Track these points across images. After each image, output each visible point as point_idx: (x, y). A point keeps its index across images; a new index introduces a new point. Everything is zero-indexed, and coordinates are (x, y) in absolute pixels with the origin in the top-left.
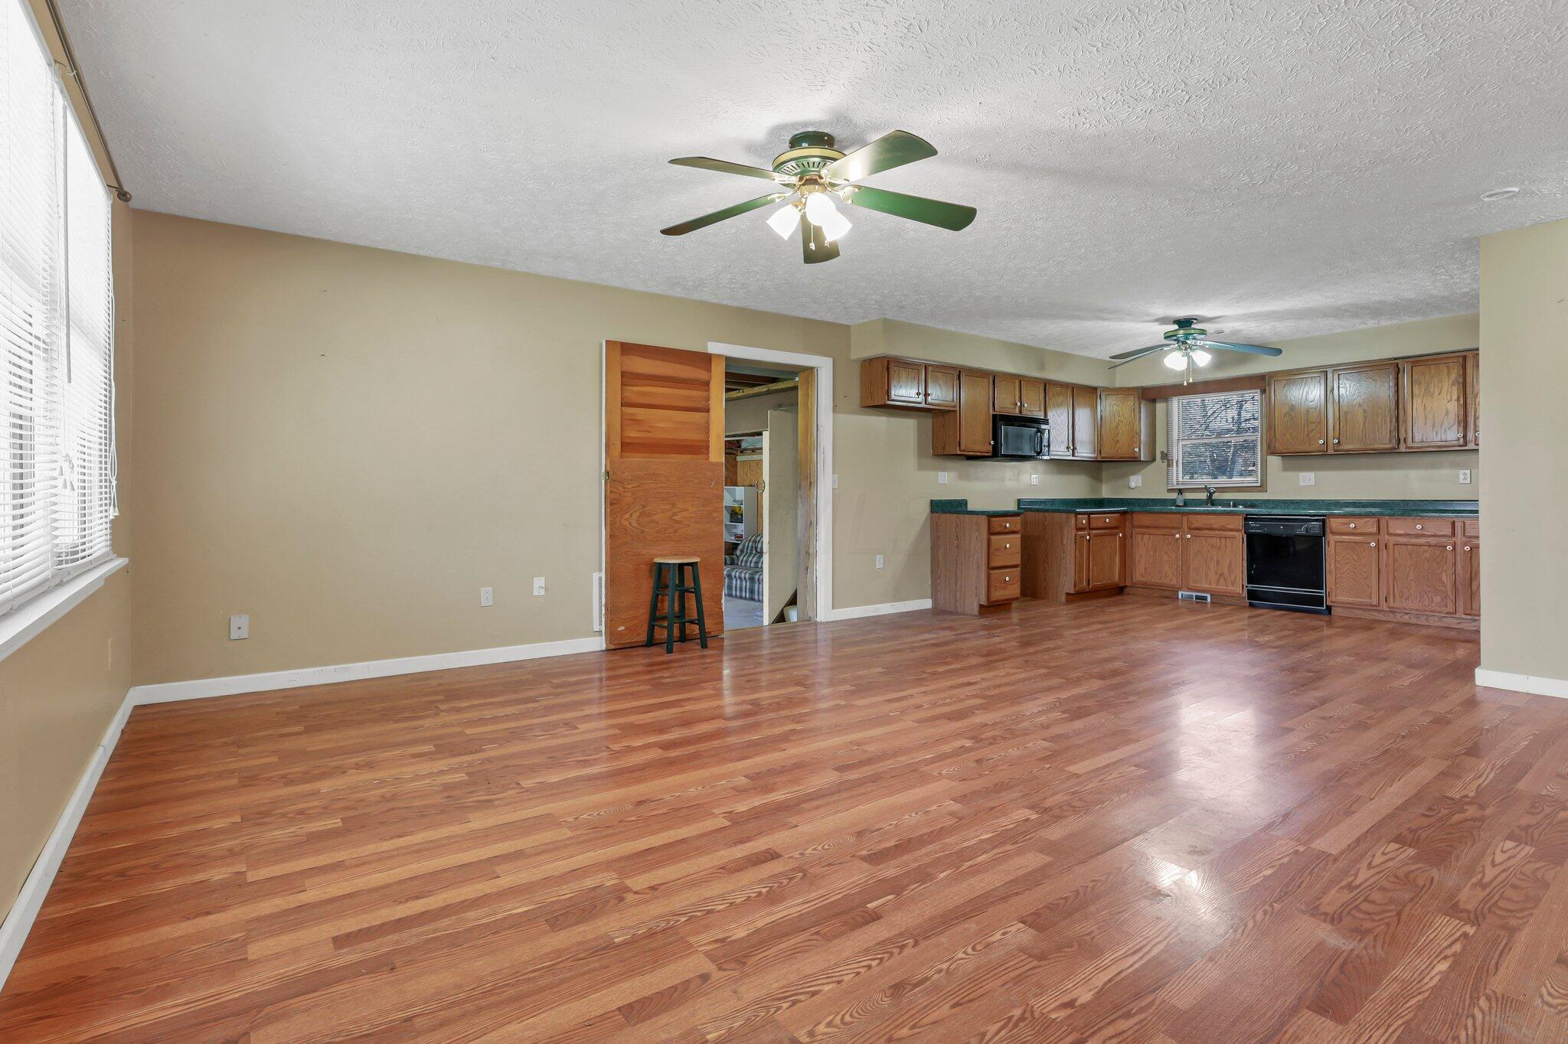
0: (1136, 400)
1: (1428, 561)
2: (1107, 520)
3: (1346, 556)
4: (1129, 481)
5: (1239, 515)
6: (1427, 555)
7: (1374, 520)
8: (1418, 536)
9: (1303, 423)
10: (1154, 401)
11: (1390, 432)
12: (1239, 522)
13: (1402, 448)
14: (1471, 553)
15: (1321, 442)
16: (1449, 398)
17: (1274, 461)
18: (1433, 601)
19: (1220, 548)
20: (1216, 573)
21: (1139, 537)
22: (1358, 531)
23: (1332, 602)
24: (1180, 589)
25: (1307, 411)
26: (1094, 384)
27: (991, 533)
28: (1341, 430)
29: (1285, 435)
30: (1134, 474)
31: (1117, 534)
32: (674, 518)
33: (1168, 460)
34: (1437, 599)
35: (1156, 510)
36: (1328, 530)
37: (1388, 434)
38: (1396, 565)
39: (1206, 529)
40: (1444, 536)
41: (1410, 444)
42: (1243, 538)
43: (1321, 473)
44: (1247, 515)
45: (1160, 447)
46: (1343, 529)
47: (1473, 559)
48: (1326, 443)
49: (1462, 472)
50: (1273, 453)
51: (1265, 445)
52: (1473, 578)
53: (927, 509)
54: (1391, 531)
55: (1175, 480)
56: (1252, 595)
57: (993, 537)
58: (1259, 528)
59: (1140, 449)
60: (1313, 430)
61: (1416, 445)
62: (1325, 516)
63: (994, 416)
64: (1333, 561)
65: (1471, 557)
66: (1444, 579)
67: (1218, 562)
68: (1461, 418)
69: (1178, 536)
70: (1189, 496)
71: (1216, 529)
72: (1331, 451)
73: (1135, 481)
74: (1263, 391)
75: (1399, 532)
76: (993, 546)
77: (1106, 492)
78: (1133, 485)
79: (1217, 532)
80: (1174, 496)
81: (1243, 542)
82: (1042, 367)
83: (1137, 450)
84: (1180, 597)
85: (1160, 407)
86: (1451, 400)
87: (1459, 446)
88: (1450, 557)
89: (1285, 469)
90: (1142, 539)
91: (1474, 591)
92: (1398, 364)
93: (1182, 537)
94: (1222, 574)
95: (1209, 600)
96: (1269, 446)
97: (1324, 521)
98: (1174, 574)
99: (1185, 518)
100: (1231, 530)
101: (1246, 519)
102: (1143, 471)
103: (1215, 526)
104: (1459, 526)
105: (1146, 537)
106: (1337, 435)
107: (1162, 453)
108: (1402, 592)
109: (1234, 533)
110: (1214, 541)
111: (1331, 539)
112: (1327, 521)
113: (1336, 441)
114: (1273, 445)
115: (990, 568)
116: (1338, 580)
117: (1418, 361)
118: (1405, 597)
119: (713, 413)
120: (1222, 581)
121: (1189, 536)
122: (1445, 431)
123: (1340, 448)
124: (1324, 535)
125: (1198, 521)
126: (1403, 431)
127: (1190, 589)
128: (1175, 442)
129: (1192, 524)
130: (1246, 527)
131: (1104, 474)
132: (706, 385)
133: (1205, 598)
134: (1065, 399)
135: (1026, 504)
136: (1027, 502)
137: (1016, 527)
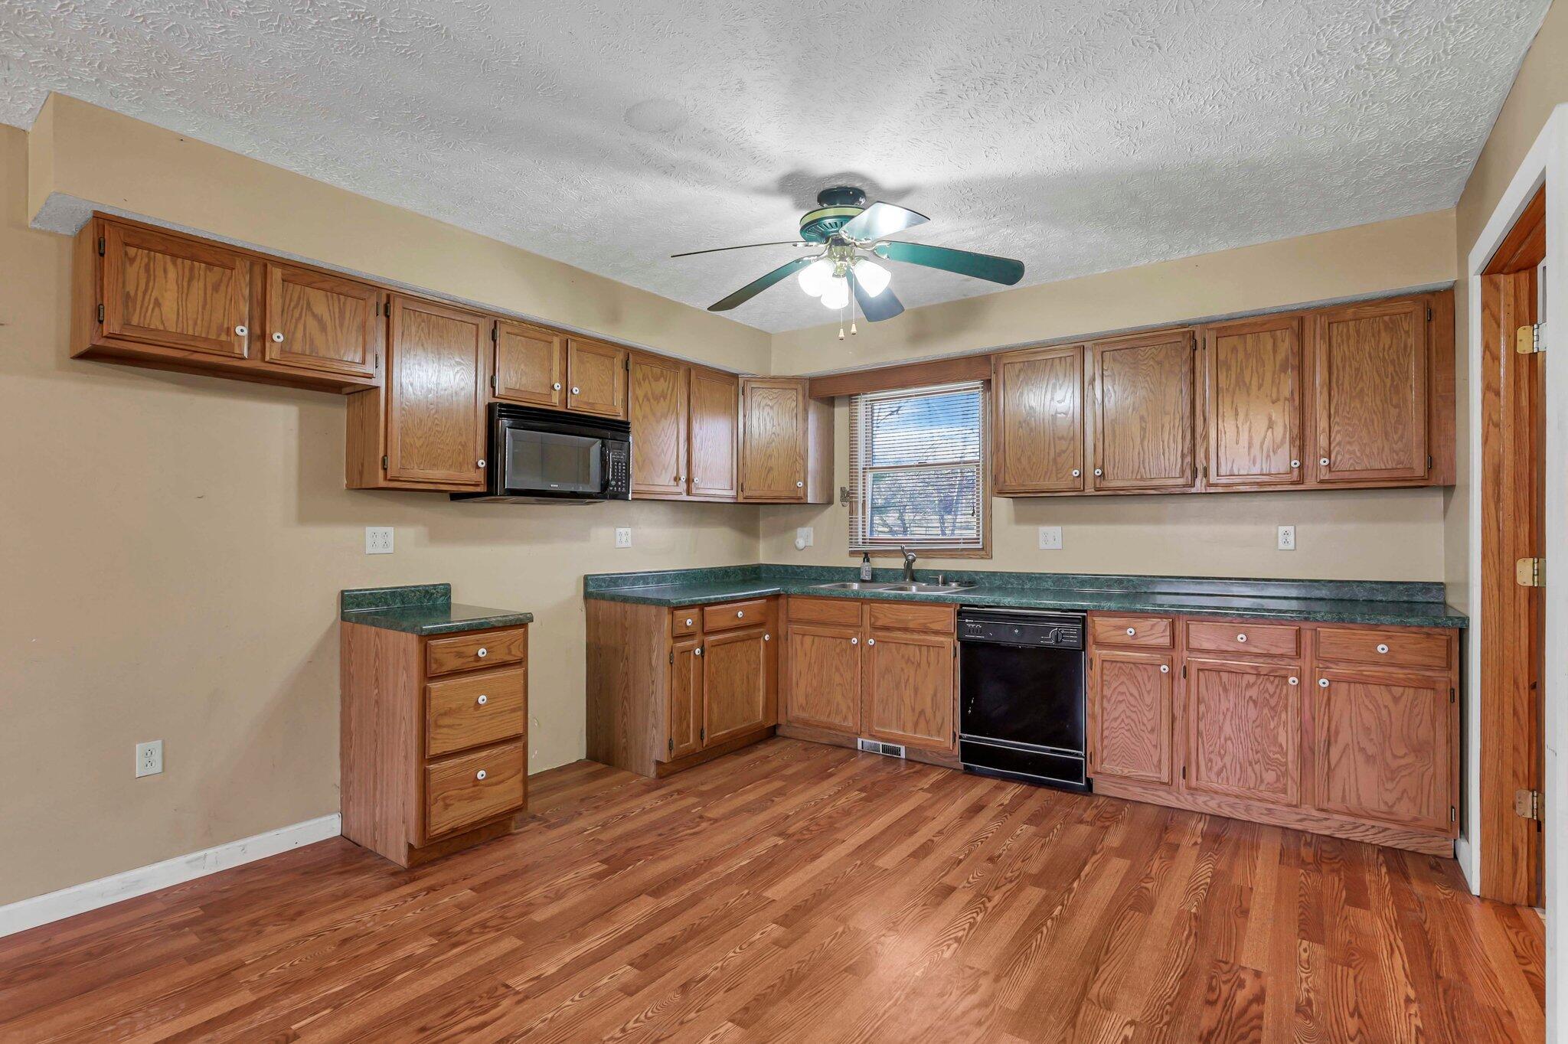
0: (800, 398)
1: (1255, 702)
2: (740, 614)
3: (1119, 689)
4: (795, 538)
5: (948, 606)
6: (1253, 692)
7: (1165, 622)
8: (1239, 655)
9: (1047, 439)
10: (830, 401)
11: (1183, 456)
12: (947, 619)
13: (1200, 486)
14: (1329, 691)
15: (1076, 473)
16: (1274, 396)
17: (1002, 506)
18: (1262, 781)
19: (919, 665)
20: (913, 710)
21: (798, 638)
22: (1142, 641)
23: (1096, 773)
24: (859, 734)
25: (1054, 417)
26: (732, 367)
27: (429, 674)
28: (1107, 453)
29: (1019, 460)
30: (803, 524)
31: (760, 636)
33: (851, 502)
34: (1270, 776)
35: (823, 593)
36: (1090, 639)
37: (1179, 460)
38: (1202, 708)
39: (899, 629)
40: (1282, 656)
41: (1213, 479)
42: (955, 649)
43: (1074, 529)
44: (962, 606)
45: (840, 481)
46: (1115, 637)
47: (1332, 704)
48: (1083, 475)
49: (1282, 529)
50: (1001, 493)
51: (989, 479)
52: (1333, 739)
53: (331, 612)
54: (1194, 644)
55: (860, 537)
56: (969, 752)
57: (435, 686)
58: (980, 632)
59: (805, 484)
60: (1064, 452)
61: (1224, 481)
62: (1085, 611)
63: (490, 408)
64: (1098, 698)
65: (1329, 699)
66: (1282, 739)
67: (916, 690)
68: (1296, 431)
69: (855, 641)
70: (880, 563)
71: (913, 631)
72: (1090, 490)
73: (804, 537)
74: (987, 384)
75: (1206, 645)
76: (436, 703)
77: (764, 554)
78: (801, 543)
79: (916, 636)
80: (857, 562)
81: (955, 656)
82: (614, 317)
83: (800, 484)
84: (860, 747)
85: (841, 412)
86: (1278, 400)
87: (1293, 483)
88: (1293, 700)
89: (1019, 519)
90: (802, 643)
91: (1333, 763)
92: (1194, 332)
93: (862, 643)
94: (922, 712)
95: (903, 755)
96: (996, 480)
97: (1084, 620)
98: (849, 707)
99: (866, 607)
100: (937, 633)
101: (960, 614)
102: (816, 521)
103: (911, 625)
104: (1307, 637)
105: (808, 640)
106: (1100, 462)
107: (843, 490)
108: (1211, 760)
109: (942, 639)
110: (911, 651)
111: (1095, 653)
112: (1089, 620)
113: (1098, 472)
114: (1001, 480)
115: (426, 758)
116: (1106, 733)
117: (1229, 329)
118: (1215, 769)
120: (922, 724)
121: (871, 642)
122: (1268, 456)
123: (1105, 484)
124: (1084, 649)
125: (887, 615)
126: (1202, 455)
127: (873, 737)
128: (860, 471)
129: (877, 618)
130: (960, 626)
131: (762, 525)
133: (897, 751)
134: (670, 389)
135: (603, 584)
136: (604, 580)
137: (510, 653)
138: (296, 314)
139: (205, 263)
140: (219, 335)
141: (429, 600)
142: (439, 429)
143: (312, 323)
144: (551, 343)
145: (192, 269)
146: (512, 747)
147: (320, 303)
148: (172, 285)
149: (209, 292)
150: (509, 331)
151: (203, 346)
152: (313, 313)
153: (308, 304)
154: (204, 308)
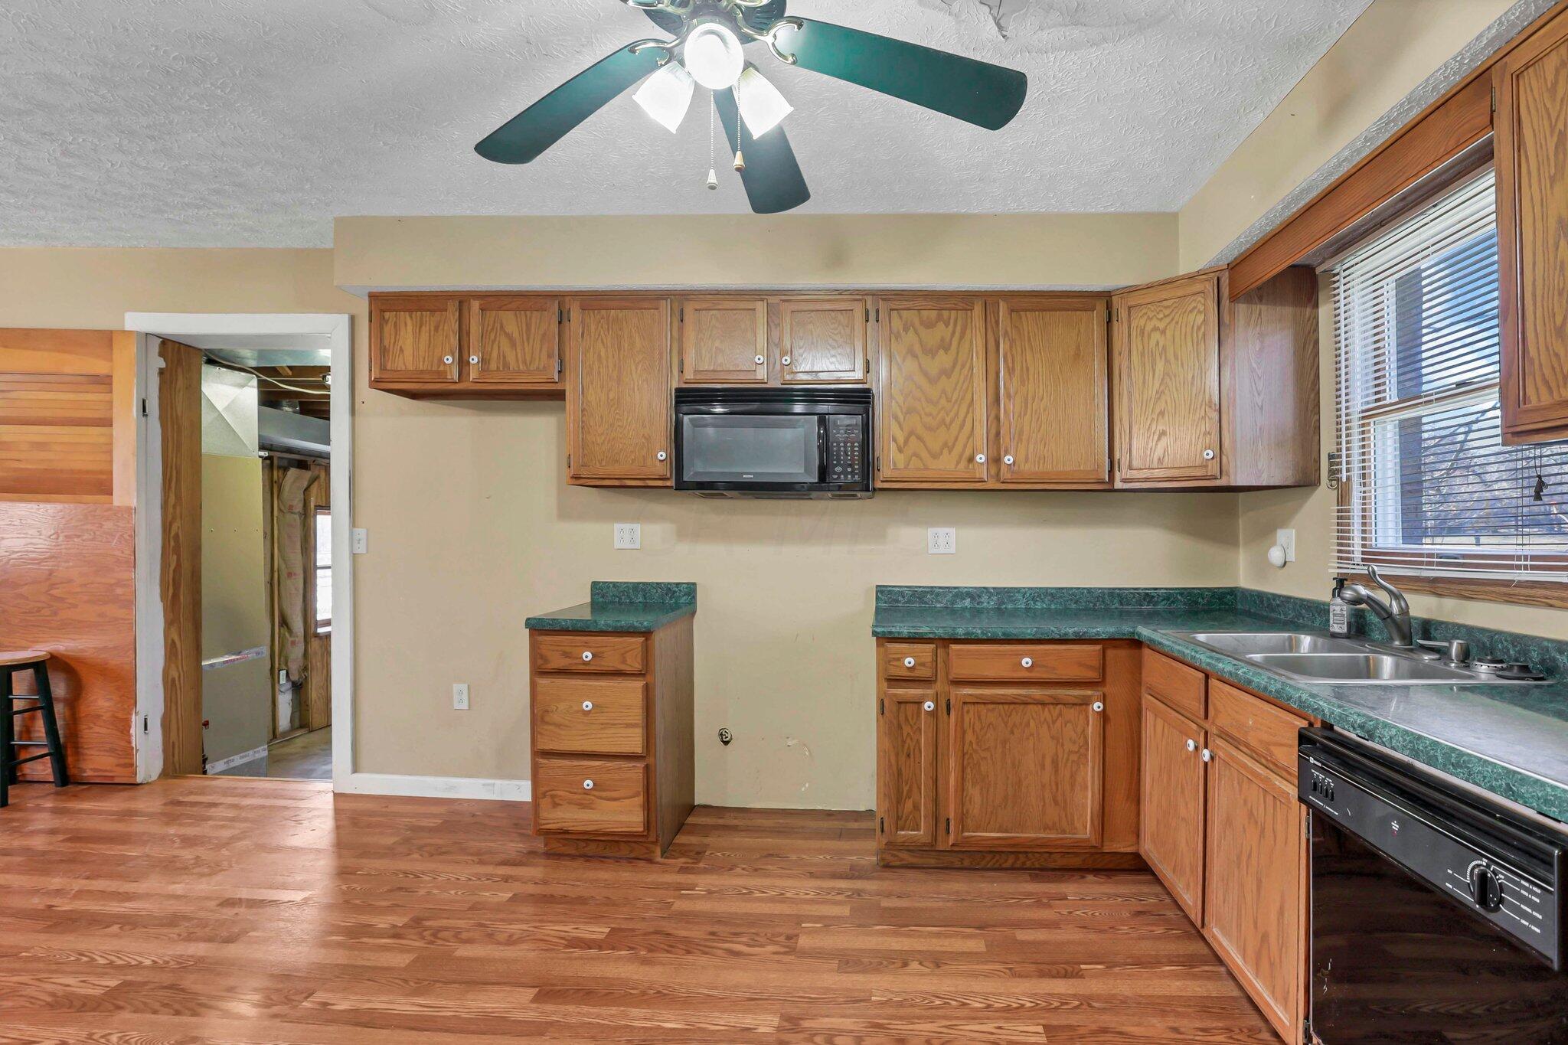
0: (1211, 305)
4: (1271, 547)
10: (1308, 299)
21: (1151, 719)
27: (541, 669)
30: (1283, 524)
32: (51, 592)
33: (1341, 482)
45: (1326, 441)
55: (1358, 547)
57: (549, 682)
69: (1193, 744)
73: (1282, 545)
76: (543, 701)
77: (1244, 572)
78: (1278, 555)
83: (1210, 453)
85: (1326, 314)
90: (1155, 730)
93: (1198, 752)
100: (1281, 772)
102: (1301, 517)
105: (1159, 725)
107: (1330, 458)
109: (1287, 788)
110: (1254, 797)
115: (541, 751)
119: (117, 429)
132: (104, 382)
134: (957, 334)
135: (900, 598)
136: (902, 594)
137: (624, 662)
138: (492, 337)
139: (428, 311)
140: (439, 367)
141: (671, 598)
142: (620, 424)
143: (504, 343)
144: (754, 309)
145: (421, 318)
146: (631, 765)
147: (511, 322)
148: (410, 335)
149: (432, 333)
150: (697, 307)
151: (427, 378)
152: (505, 333)
153: (502, 327)
154: (429, 347)
